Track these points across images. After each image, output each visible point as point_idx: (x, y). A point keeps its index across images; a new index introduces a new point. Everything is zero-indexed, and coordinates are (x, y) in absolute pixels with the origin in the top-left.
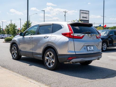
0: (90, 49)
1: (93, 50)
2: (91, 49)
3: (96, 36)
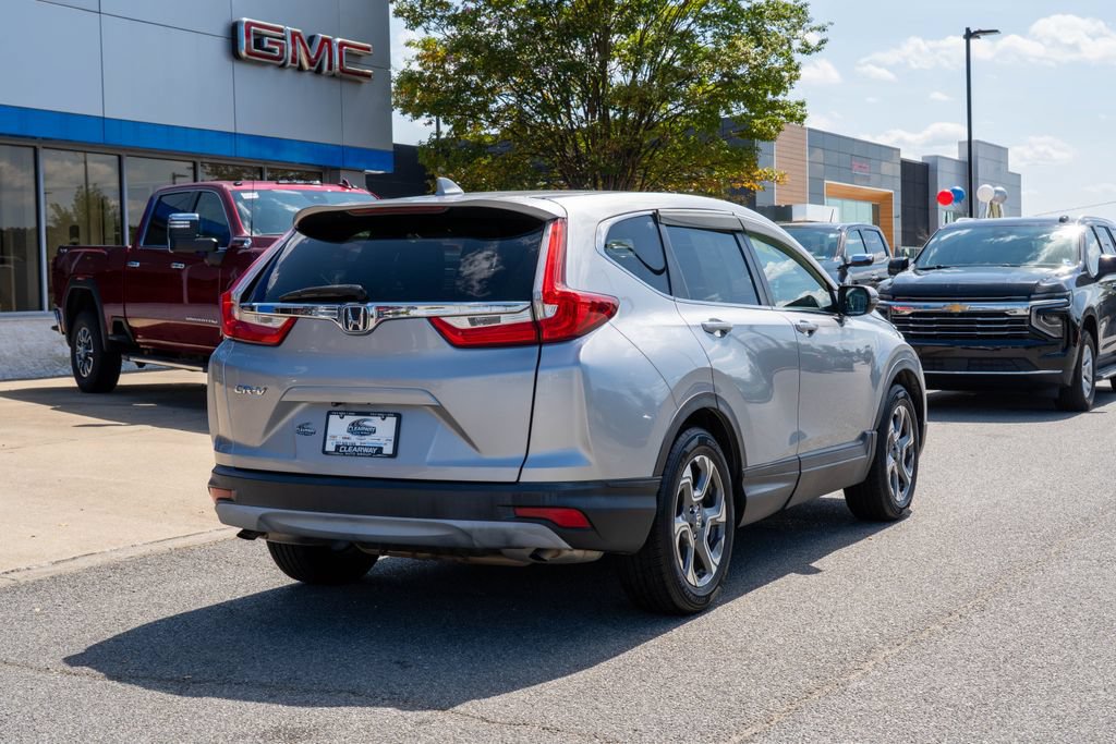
0: (355, 439)
1: (388, 449)
2: (368, 440)
3: (435, 321)
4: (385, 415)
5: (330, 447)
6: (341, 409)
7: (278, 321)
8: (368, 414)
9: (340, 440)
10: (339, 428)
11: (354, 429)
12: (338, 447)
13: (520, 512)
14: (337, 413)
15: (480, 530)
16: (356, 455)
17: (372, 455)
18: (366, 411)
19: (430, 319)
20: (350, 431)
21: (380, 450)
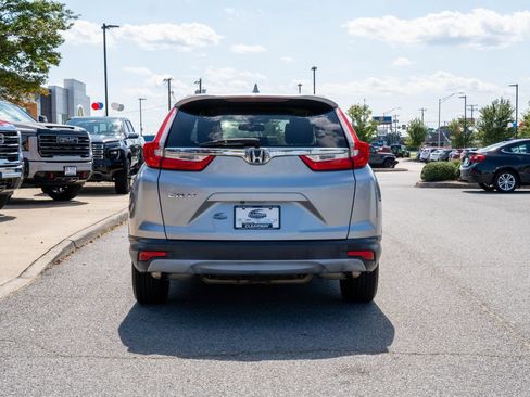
0: (253, 220)
1: (276, 225)
2: (262, 221)
3: (303, 158)
4: (271, 207)
5: (238, 225)
6: (243, 205)
7: (201, 158)
8: (260, 207)
9: (245, 222)
10: (243, 215)
11: (252, 215)
12: (244, 225)
13: (351, 253)
14: (241, 207)
15: (331, 264)
16: (256, 228)
17: (266, 228)
18: (259, 205)
19: (300, 156)
20: (249, 216)
21: (270, 226)
